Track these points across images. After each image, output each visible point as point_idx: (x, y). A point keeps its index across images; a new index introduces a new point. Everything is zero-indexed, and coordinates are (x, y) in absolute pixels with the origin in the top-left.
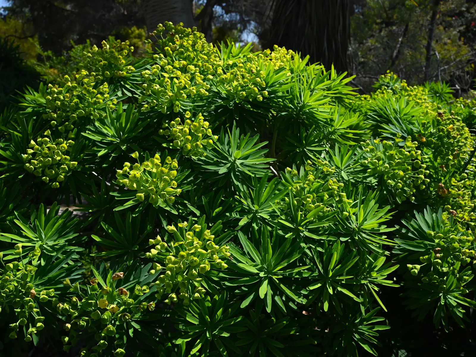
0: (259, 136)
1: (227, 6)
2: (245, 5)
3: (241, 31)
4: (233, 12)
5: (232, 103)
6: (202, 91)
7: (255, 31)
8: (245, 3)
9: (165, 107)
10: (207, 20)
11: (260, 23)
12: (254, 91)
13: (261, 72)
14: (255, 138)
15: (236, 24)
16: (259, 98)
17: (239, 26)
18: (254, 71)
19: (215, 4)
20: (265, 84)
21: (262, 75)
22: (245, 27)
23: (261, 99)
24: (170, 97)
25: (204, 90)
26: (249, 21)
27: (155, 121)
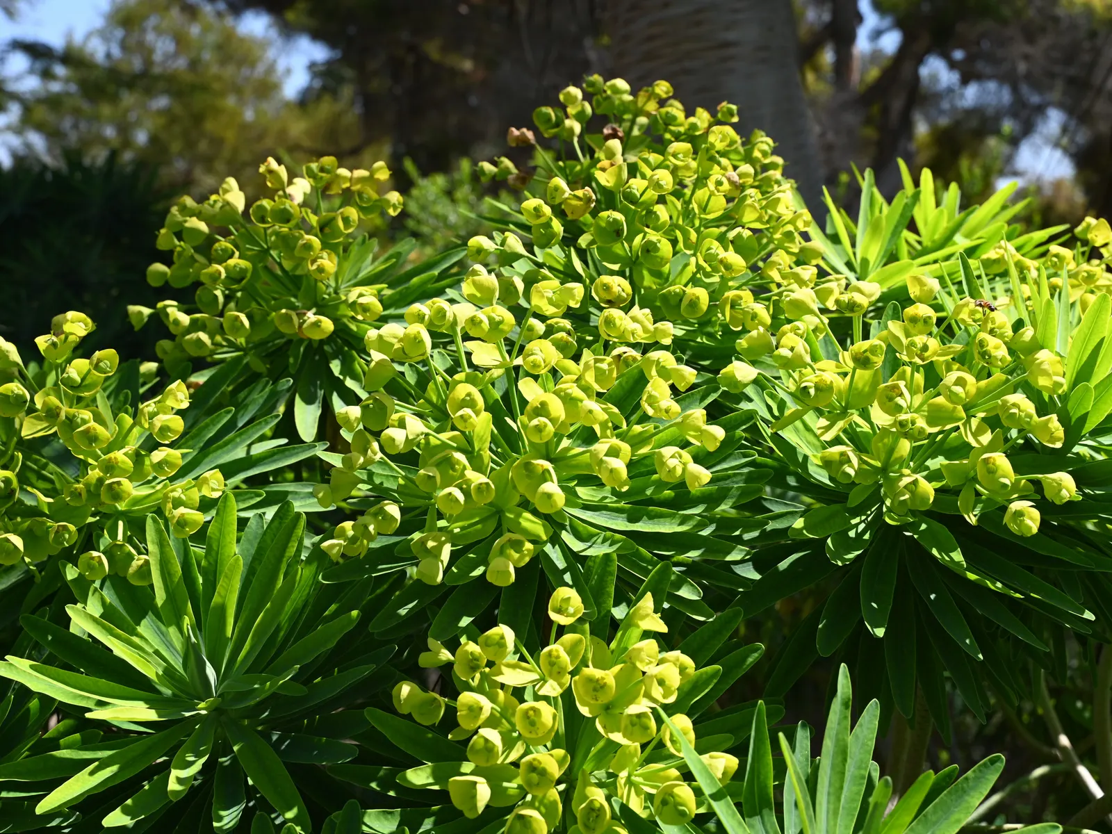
0: (1001, 766)
1: (970, 59)
2: (1026, 57)
3: (1015, 142)
4: (990, 77)
5: (859, 524)
6: (672, 463)
7: (1065, 141)
8: (1028, 49)
9: (438, 550)
10: (897, 105)
11: (1078, 114)
12: (992, 471)
13: (1043, 356)
14: (978, 779)
15: (998, 117)
16: (1019, 514)
17: (1008, 126)
18: (998, 350)
19: (928, 51)
20: (1059, 431)
21: (1045, 373)
22: (1027, 129)
23: (1032, 520)
24: (466, 493)
25: (686, 456)
26: (1040, 110)
27: (403, 612)
